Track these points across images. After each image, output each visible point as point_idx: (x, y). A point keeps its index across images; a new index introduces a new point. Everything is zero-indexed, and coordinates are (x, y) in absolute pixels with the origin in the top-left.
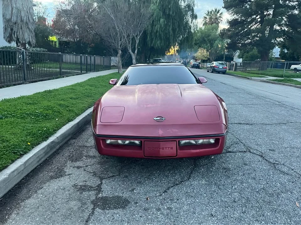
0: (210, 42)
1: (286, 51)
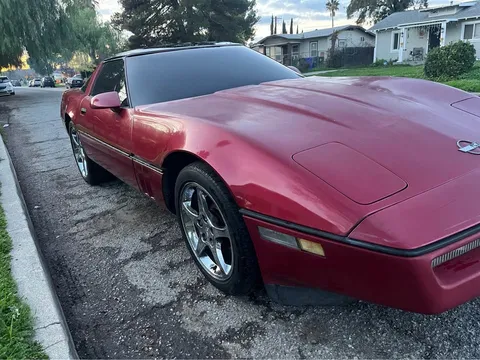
0: (89, 39)
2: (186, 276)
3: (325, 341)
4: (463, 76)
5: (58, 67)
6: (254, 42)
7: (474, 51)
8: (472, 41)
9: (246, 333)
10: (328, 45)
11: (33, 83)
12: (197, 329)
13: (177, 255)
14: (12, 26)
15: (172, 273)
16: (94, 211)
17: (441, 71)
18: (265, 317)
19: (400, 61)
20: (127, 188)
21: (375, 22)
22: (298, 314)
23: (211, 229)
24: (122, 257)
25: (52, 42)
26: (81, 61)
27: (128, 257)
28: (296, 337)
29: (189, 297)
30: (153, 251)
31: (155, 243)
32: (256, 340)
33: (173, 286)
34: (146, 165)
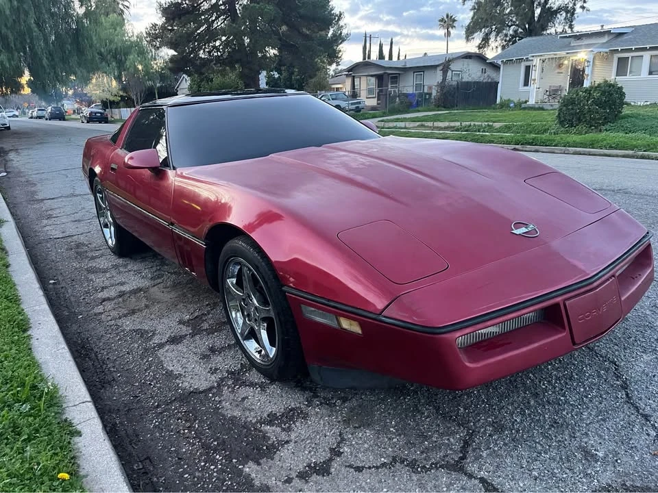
0: (115, 57)
1: (277, 76)
2: (228, 362)
3: (368, 425)
4: (607, 127)
5: (70, 92)
6: (340, 68)
7: (622, 95)
8: (621, 81)
9: (289, 417)
10: (438, 77)
11: (35, 114)
12: (237, 413)
13: (219, 340)
14: (11, 38)
15: (213, 358)
16: (123, 288)
17: (579, 120)
18: (310, 403)
19: (532, 102)
20: (163, 262)
21: (503, 47)
22: (344, 400)
23: (256, 308)
24: (156, 340)
25: (65, 60)
26: (103, 85)
27: (163, 341)
28: (339, 422)
29: (230, 383)
30: (193, 335)
31: (195, 326)
32: (297, 424)
33: (214, 371)
34: (187, 236)
